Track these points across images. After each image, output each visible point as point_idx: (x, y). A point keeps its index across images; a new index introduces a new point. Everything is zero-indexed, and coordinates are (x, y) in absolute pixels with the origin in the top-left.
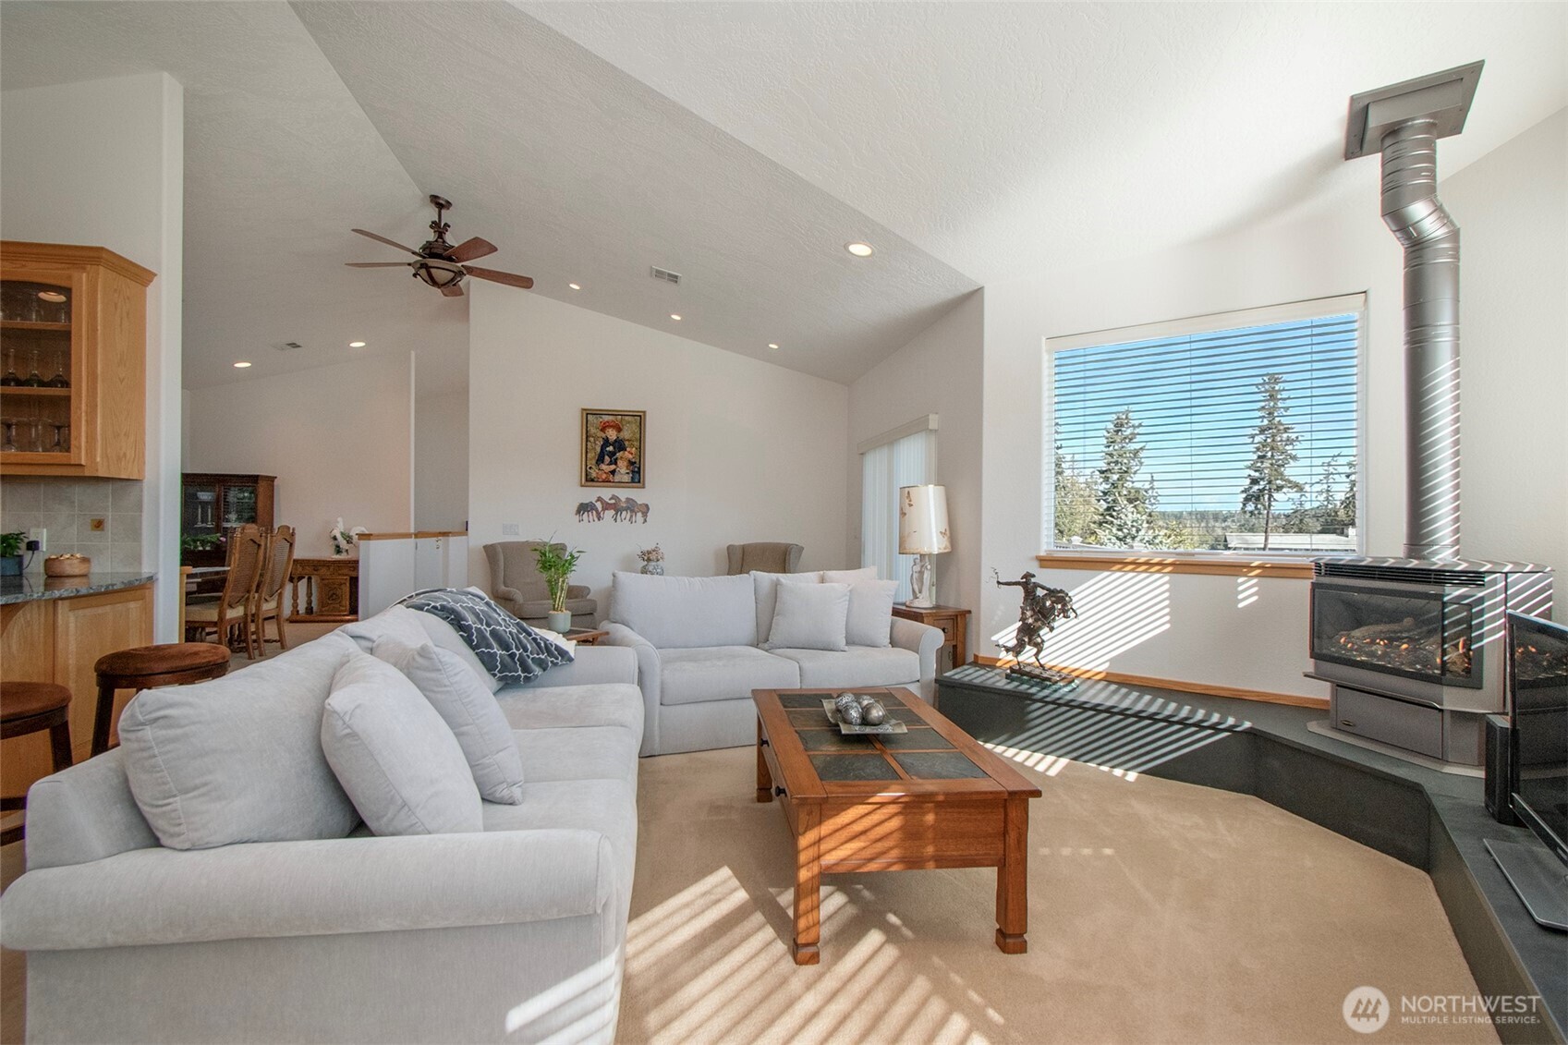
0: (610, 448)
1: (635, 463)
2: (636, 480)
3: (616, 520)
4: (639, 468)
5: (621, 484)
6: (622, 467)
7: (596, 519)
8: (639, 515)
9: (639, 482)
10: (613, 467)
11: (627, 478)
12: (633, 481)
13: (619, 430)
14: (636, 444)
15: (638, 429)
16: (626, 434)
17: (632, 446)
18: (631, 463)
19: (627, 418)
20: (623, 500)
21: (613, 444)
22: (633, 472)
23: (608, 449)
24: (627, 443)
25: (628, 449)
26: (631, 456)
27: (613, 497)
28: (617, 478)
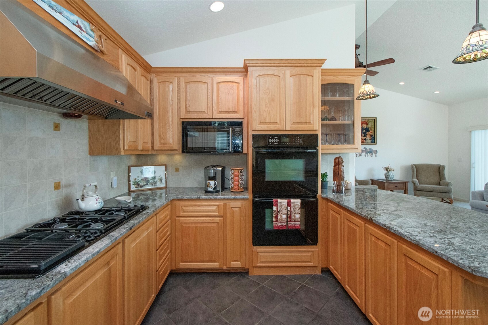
0: (364, 131)
1: (373, 136)
2: (373, 142)
3: (366, 156)
4: (374, 138)
5: (368, 144)
6: (368, 138)
7: (359, 156)
8: (374, 154)
9: (374, 142)
10: (365, 137)
11: (370, 141)
12: (372, 142)
13: (367, 124)
14: (373, 129)
15: (374, 124)
16: (369, 126)
17: (371, 130)
18: (371, 136)
19: (369, 120)
20: (368, 149)
21: (365, 129)
22: (372, 139)
23: (363, 131)
24: (370, 129)
25: (370, 131)
26: (371, 134)
27: (365, 148)
28: (366, 141)
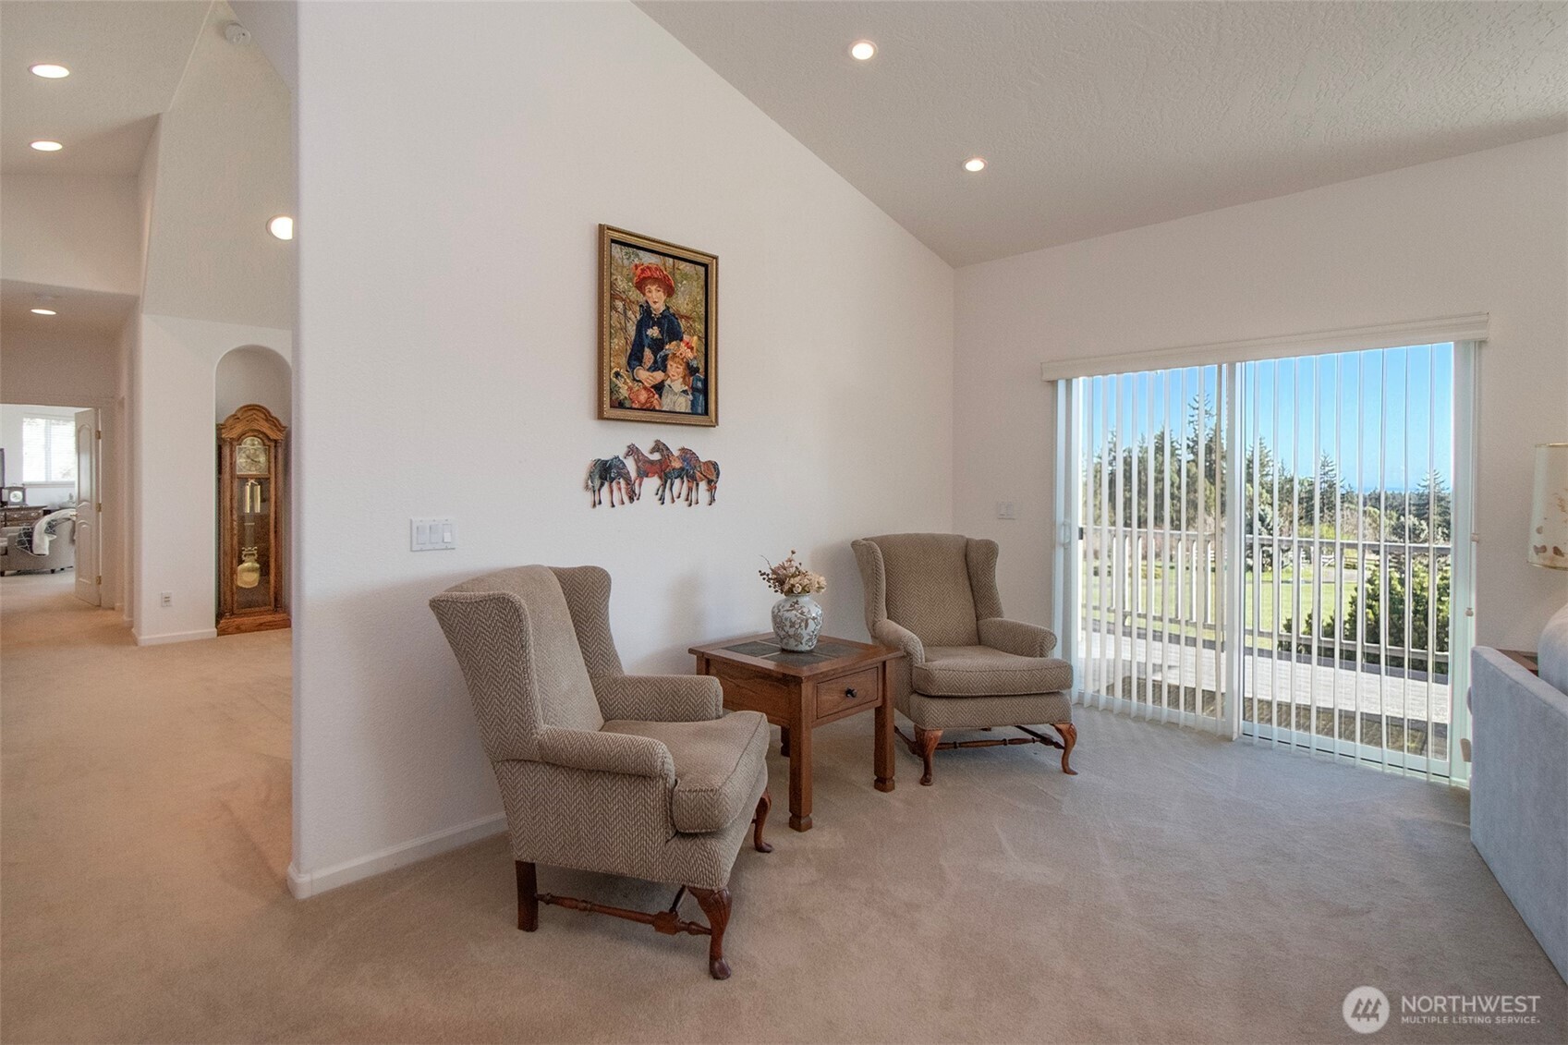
0: (654, 332)
1: (697, 370)
2: (700, 410)
3: (662, 500)
4: (706, 382)
5: (672, 418)
6: (676, 379)
7: (626, 499)
8: (703, 485)
9: (706, 412)
10: (659, 376)
11: (683, 404)
12: (694, 413)
13: (670, 291)
14: (700, 327)
15: (702, 292)
16: (684, 302)
17: (692, 332)
18: (691, 370)
19: (683, 265)
20: (676, 453)
21: (659, 323)
22: (694, 389)
23: (649, 332)
24: (683, 323)
25: (686, 337)
26: (690, 355)
27: (659, 447)
28: (667, 402)
